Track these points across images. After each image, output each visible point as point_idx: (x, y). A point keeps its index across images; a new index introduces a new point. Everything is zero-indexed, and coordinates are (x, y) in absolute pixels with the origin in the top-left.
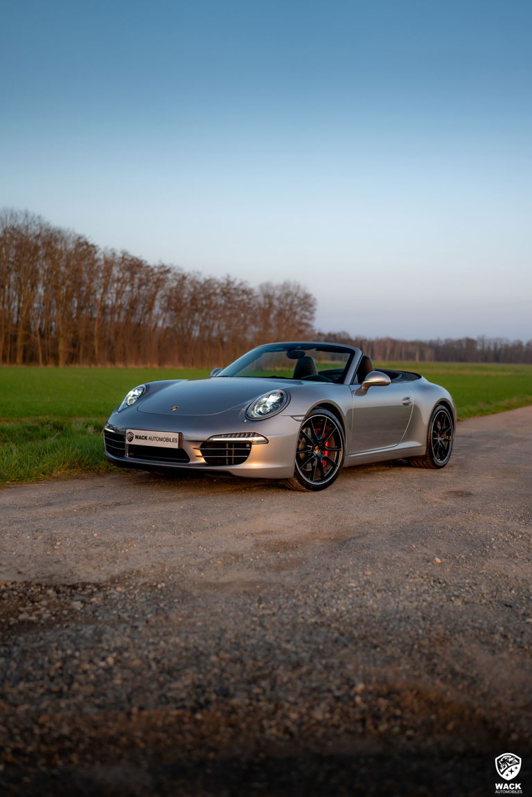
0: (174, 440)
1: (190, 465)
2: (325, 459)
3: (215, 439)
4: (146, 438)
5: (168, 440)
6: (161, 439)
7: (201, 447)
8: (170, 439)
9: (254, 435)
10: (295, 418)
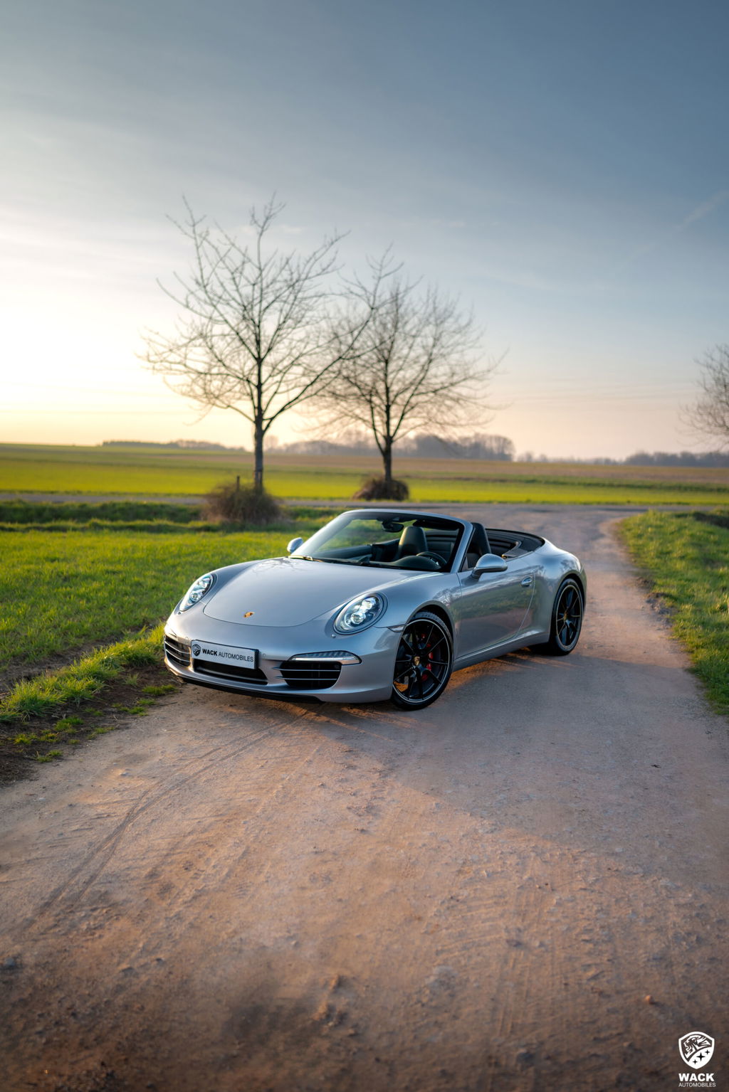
0: (249, 659)
1: (269, 688)
2: (426, 673)
3: (297, 659)
4: (215, 653)
5: (242, 658)
6: (233, 657)
7: (281, 667)
8: (244, 657)
9: (344, 653)
10: (394, 629)
